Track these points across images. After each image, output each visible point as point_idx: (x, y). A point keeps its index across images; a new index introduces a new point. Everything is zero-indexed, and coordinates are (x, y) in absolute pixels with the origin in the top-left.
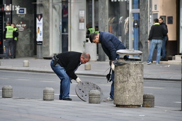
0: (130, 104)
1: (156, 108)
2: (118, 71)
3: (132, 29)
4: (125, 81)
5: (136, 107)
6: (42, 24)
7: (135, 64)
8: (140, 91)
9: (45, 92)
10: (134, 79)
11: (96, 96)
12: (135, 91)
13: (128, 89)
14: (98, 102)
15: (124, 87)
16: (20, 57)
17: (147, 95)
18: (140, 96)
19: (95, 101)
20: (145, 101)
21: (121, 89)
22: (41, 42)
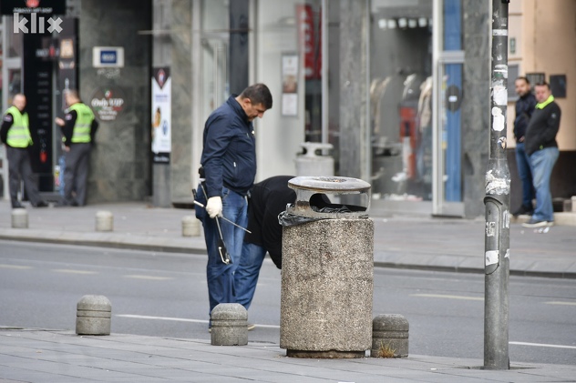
0: (329, 347)
1: (411, 359)
2: (291, 242)
3: (443, 116)
4: (315, 276)
5: (350, 355)
6: (169, 99)
7: (345, 221)
8: (360, 307)
9: (82, 310)
10: (342, 269)
11: (234, 323)
12: (346, 306)
13: (323, 299)
14: (241, 342)
15: (311, 295)
16: (104, 202)
17: (383, 319)
18: (361, 323)
19: (229, 338)
20: (378, 337)
21: (301, 299)
22: (166, 155)
